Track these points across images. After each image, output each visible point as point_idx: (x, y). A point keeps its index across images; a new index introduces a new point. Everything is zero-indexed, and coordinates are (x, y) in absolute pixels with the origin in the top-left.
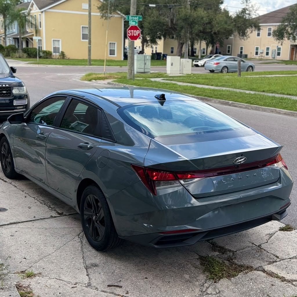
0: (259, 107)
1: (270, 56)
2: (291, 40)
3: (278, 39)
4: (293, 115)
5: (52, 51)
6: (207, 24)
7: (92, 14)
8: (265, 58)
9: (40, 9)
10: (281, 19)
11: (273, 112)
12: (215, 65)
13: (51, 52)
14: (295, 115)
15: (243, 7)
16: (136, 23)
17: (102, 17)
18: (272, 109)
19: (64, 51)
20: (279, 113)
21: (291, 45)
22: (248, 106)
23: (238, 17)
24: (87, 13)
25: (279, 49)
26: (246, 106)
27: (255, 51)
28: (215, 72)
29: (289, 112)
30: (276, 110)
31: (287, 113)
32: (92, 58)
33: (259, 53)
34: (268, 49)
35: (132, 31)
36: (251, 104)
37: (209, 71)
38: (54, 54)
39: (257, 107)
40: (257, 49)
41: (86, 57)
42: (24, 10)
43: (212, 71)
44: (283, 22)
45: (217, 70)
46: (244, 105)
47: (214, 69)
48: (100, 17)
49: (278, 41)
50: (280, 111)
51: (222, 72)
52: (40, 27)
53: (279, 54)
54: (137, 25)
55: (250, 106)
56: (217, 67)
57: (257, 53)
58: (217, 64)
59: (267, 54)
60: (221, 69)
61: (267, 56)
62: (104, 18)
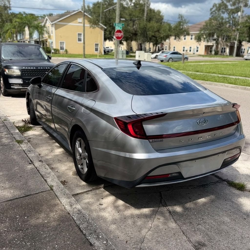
0: (212, 83)
1: (192, 52)
2: (206, 42)
3: (198, 41)
4: (238, 88)
5: (59, 48)
6: (156, 31)
7: (85, 25)
8: (189, 53)
9: (52, 22)
10: (200, 29)
11: (222, 86)
12: (165, 57)
13: (59, 50)
14: (239, 88)
15: (179, 21)
16: (120, 28)
17: (91, 27)
18: (222, 84)
19: (67, 49)
20: (227, 87)
21: (205, 46)
22: (204, 82)
23: (176, 27)
24: (82, 25)
25: (198, 48)
26: (203, 82)
27: (183, 49)
28: (164, 61)
29: (235, 86)
30: (225, 85)
31: (233, 87)
32: (86, 53)
33: (185, 50)
34: (191, 48)
35: (118, 33)
36: (206, 80)
37: (160, 61)
38: (62, 51)
39: (210, 83)
40: (184, 48)
41: (82, 53)
42: (42, 23)
43: (162, 61)
44: (201, 31)
45: (165, 60)
46: (201, 82)
47: (164, 59)
48: (89, 27)
49: (198, 43)
50: (228, 85)
51: (168, 61)
52: (52, 33)
53: (197, 51)
54: (121, 29)
55: (205, 82)
56: (166, 58)
57: (184, 50)
58: (166, 56)
59: (190, 51)
60: (168, 59)
61: (190, 52)
62: (92, 28)
